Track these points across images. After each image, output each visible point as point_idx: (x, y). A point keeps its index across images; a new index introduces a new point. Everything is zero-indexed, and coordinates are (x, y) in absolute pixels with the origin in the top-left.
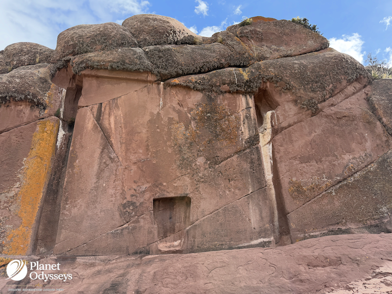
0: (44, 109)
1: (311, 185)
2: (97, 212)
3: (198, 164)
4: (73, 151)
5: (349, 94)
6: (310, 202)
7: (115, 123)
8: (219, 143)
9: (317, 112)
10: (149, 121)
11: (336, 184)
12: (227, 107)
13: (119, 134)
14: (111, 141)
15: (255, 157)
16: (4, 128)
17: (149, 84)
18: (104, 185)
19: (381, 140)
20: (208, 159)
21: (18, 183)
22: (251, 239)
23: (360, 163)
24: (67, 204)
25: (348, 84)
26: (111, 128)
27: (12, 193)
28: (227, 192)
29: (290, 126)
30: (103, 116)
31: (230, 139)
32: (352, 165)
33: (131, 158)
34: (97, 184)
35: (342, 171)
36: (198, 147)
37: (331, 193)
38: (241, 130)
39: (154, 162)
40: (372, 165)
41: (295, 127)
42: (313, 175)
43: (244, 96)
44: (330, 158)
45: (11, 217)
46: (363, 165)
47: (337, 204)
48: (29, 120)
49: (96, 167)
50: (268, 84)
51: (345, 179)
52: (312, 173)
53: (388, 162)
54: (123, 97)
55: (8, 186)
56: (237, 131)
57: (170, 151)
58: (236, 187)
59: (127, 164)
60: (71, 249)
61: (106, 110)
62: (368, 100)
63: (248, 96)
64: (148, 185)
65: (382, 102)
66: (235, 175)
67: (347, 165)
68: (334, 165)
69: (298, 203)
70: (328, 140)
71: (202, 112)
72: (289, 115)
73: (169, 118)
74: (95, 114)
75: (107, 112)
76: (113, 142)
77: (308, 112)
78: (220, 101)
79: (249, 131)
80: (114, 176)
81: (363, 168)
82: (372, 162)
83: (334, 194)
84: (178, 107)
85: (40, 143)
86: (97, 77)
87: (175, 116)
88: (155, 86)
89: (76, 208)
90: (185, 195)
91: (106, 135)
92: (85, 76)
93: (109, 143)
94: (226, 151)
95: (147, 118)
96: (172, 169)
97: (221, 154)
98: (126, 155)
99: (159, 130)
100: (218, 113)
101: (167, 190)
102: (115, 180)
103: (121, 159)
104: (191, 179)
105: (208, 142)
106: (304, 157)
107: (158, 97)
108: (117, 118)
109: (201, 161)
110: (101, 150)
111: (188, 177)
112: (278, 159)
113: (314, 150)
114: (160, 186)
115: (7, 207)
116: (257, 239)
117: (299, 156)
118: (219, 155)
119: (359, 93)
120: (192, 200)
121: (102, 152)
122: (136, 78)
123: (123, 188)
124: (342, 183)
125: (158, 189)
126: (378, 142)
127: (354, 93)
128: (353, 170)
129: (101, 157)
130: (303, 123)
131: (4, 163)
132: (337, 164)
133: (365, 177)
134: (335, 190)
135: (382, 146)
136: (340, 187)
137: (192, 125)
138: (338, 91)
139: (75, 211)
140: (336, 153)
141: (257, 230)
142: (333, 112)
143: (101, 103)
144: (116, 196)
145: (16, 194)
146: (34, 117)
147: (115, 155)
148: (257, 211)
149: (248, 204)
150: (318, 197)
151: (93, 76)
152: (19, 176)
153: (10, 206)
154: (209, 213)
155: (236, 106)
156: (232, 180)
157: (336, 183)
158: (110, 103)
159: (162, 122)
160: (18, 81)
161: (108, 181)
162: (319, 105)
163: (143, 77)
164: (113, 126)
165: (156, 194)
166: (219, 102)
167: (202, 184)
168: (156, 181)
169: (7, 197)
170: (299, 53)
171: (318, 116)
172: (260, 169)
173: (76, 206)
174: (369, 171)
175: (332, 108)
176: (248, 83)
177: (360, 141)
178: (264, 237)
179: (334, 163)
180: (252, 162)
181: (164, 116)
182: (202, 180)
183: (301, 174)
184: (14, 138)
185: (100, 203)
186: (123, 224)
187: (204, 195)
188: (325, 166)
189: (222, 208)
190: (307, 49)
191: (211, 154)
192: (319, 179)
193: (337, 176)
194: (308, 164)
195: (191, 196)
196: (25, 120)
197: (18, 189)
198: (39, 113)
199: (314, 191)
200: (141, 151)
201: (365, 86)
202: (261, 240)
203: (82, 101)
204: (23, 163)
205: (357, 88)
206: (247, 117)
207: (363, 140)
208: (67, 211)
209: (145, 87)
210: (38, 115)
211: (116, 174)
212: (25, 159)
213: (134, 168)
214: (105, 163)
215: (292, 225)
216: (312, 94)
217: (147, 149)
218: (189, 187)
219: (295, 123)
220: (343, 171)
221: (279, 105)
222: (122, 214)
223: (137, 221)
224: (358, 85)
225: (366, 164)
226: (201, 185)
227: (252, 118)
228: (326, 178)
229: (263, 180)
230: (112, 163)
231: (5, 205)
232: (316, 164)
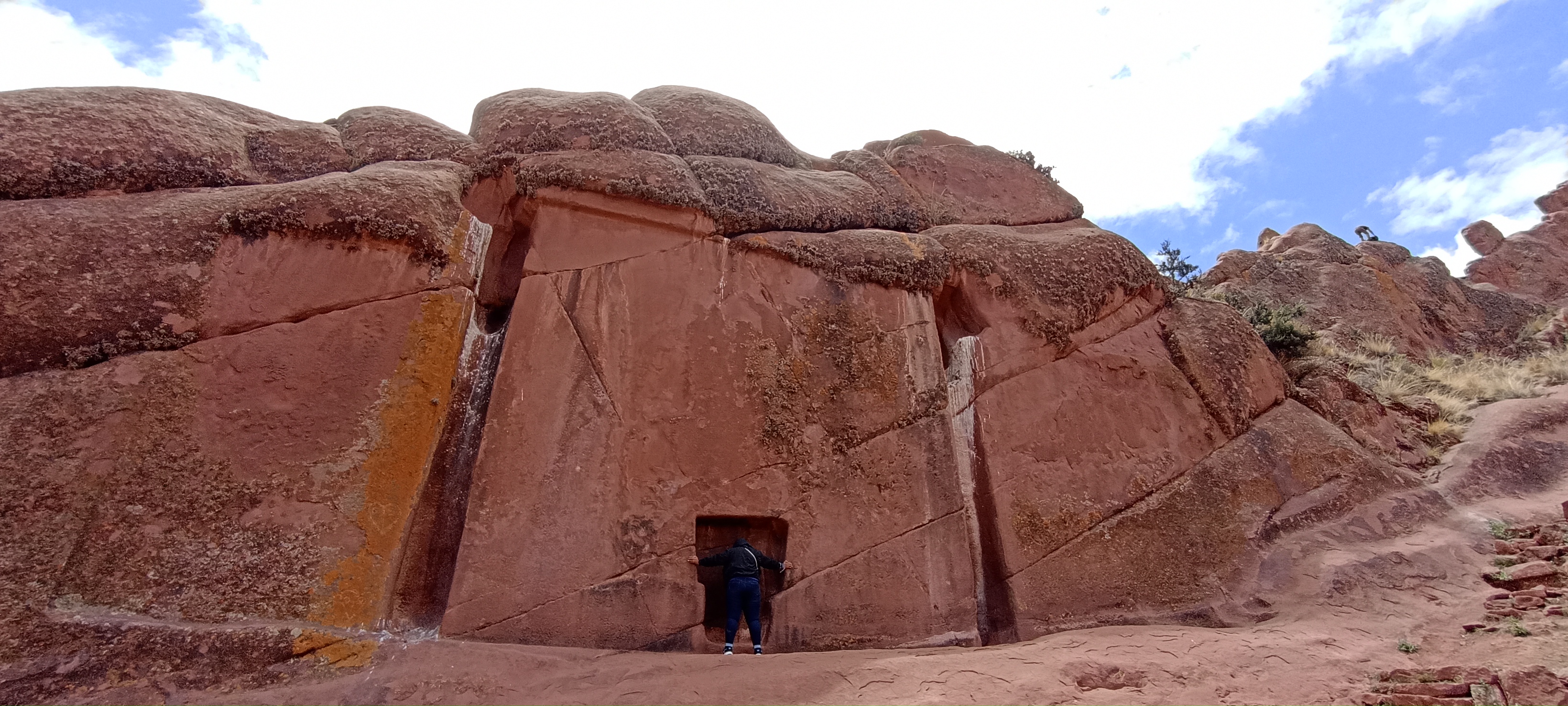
0: (442, 265)
1: (1060, 514)
2: (557, 536)
3: (807, 441)
4: (504, 377)
5: (1129, 320)
6: (1058, 552)
7: (611, 321)
8: (856, 397)
9: (1068, 350)
10: (692, 324)
11: (1111, 517)
12: (874, 315)
13: (620, 349)
14: (599, 363)
15: (937, 435)
16: (338, 301)
17: (695, 240)
18: (578, 468)
19: (1196, 425)
20: (831, 433)
21: (362, 441)
22: (929, 633)
23: (1158, 473)
24: (482, 507)
25: (1127, 299)
26: (600, 331)
27: (345, 466)
28: (875, 516)
29: (1011, 375)
30: (583, 300)
31: (882, 389)
32: (1142, 476)
33: (644, 409)
34: (561, 465)
35: (1121, 488)
36: (808, 399)
37: (1102, 535)
38: (907, 372)
39: (702, 426)
40: (1182, 479)
41: (1022, 378)
42: (1061, 492)
43: (912, 295)
44: (1098, 456)
45: (337, 525)
46: (1163, 478)
47: (1115, 560)
48: (403, 289)
49: (560, 423)
50: (964, 276)
51: (1129, 506)
52: (1060, 486)
53: (1212, 477)
54: (631, 261)
55: (336, 446)
56: (898, 372)
57: (741, 402)
58: (894, 506)
59: (634, 423)
60: (489, 624)
61: (588, 288)
62: (1166, 338)
63: (920, 295)
64: (683, 482)
65: (1195, 346)
66: (892, 477)
67: (1132, 476)
68: (1106, 472)
69: (1032, 552)
70: (1090, 415)
71: (818, 319)
72: (1009, 350)
73: (740, 324)
74: (564, 292)
75: (593, 291)
76: (603, 365)
77: (1048, 348)
78: (859, 300)
79: (926, 376)
80: (602, 450)
81: (1164, 485)
82: (1182, 474)
83: (1107, 537)
84: (762, 300)
85: (425, 348)
86: (576, 208)
87: (754, 319)
88: (708, 243)
89: (504, 519)
90: (774, 515)
91: (587, 346)
92: (546, 201)
93: (594, 366)
94: (874, 416)
95: (688, 317)
96: (745, 448)
97: (863, 424)
98: (633, 399)
99: (714, 349)
100: (855, 325)
101: (732, 498)
102: (605, 458)
103: (620, 409)
104: (790, 477)
105: (832, 392)
106: (1042, 447)
107: (714, 270)
108: (617, 309)
109: (813, 433)
110: (575, 383)
111: (783, 471)
112: (987, 448)
113: (1063, 435)
114: (713, 487)
115: (330, 499)
116: (939, 633)
117: (1033, 446)
118: (857, 424)
119: (1146, 322)
120: (791, 528)
121: (576, 387)
122: (667, 222)
123: (624, 483)
124: (1124, 514)
125: (708, 493)
126: (1191, 430)
127: (1138, 321)
128: (1145, 488)
129: (573, 398)
130: (1039, 372)
131: (330, 387)
132: (1111, 470)
133: (1168, 507)
134: (1110, 529)
135: (1200, 441)
136: (1120, 522)
137: (795, 346)
138: (1108, 312)
139: (500, 525)
140: (1108, 446)
141: (943, 610)
142: (1100, 355)
143: (579, 271)
144: (605, 501)
145: (355, 467)
146: (415, 283)
147: (606, 397)
148: (942, 565)
149: (923, 547)
150: (1075, 541)
151: (562, 205)
152: (367, 422)
153: (336, 496)
154: (831, 563)
155: (894, 314)
156: (886, 488)
157: (1111, 512)
158: (600, 272)
159: (724, 331)
160: (386, 191)
161: (588, 460)
162: (1071, 335)
163: (683, 220)
164: (605, 327)
165: (703, 506)
166: (855, 302)
167: (817, 490)
168: (704, 474)
169: (329, 473)
170: (1024, 220)
171: (1069, 358)
172: (950, 467)
173: (506, 516)
174: (1176, 493)
175: (1098, 346)
176: (921, 267)
177: (1155, 424)
178: (958, 629)
179: (1106, 467)
180: (931, 448)
181: (727, 317)
182: (816, 481)
183: (1038, 487)
184: (359, 326)
185: (565, 513)
186: (620, 571)
187: (821, 520)
188: (1087, 472)
189: (863, 553)
190: (1039, 215)
191: (837, 419)
192: (1074, 501)
193: (1113, 498)
194: (1050, 464)
195: (787, 517)
196: (393, 287)
197: (360, 456)
198: (429, 274)
199: (1066, 528)
200: (670, 396)
201: (1157, 310)
202: (952, 635)
203: (532, 260)
204: (380, 392)
205: (1144, 311)
206: (919, 344)
207: (1162, 424)
208: (482, 524)
209: (685, 245)
210: (426, 279)
211: (607, 447)
212: (384, 381)
213: (652, 434)
214: (581, 414)
215: (1020, 604)
216: (1056, 310)
217: (684, 391)
218: (785, 495)
219: (1023, 370)
220: (1125, 488)
221: (989, 326)
222: (620, 547)
223: (656, 568)
224: (1146, 306)
225: (1169, 475)
226: (815, 493)
227: (931, 347)
228: (1090, 500)
229: (955, 494)
230: (599, 415)
231: (325, 492)
232: (1069, 467)
